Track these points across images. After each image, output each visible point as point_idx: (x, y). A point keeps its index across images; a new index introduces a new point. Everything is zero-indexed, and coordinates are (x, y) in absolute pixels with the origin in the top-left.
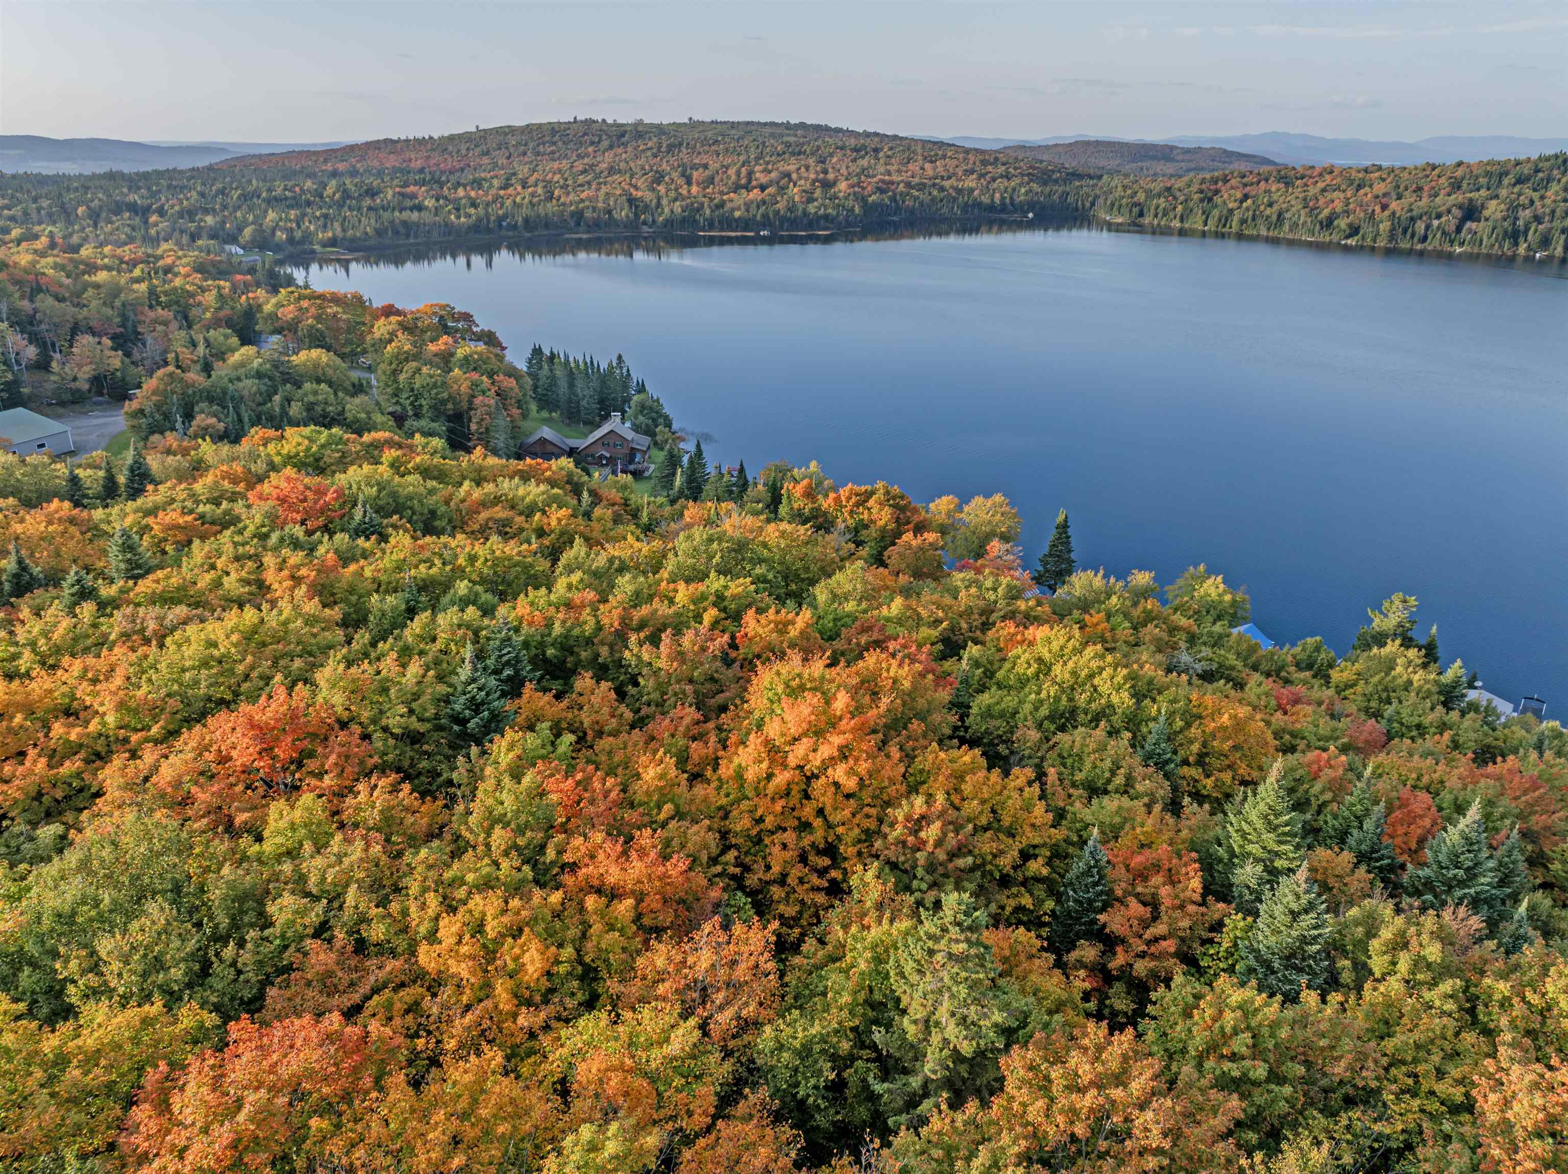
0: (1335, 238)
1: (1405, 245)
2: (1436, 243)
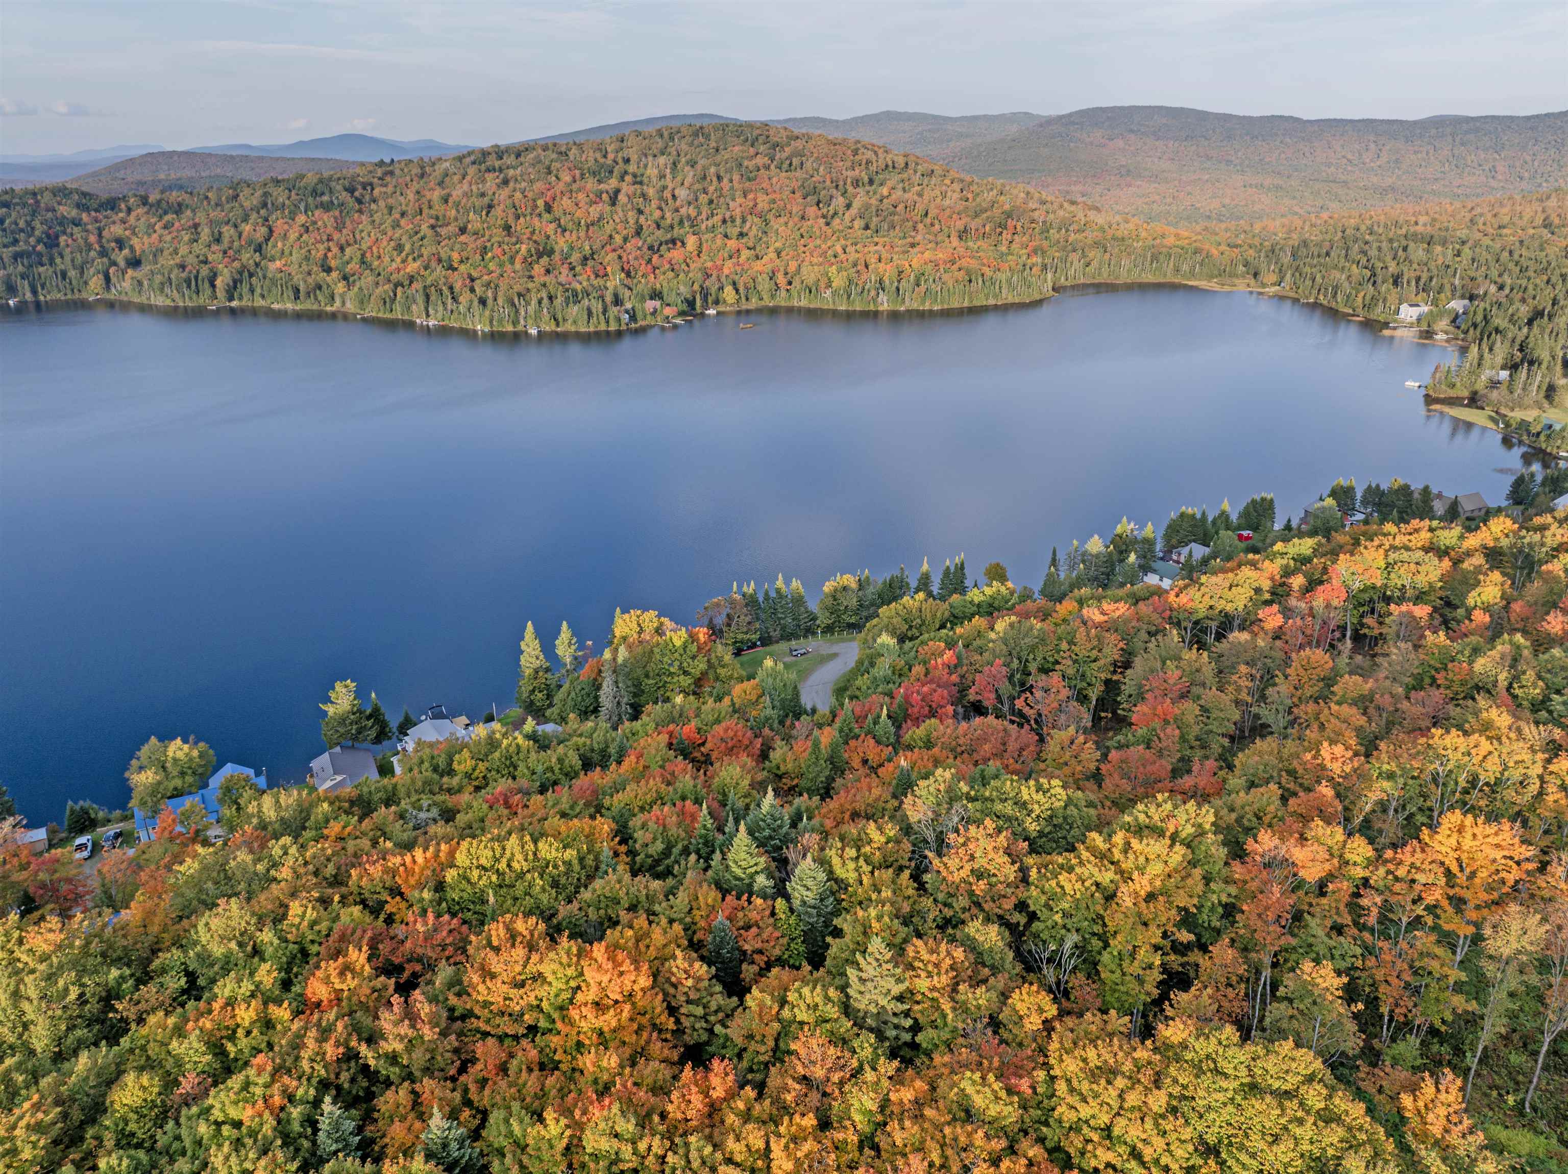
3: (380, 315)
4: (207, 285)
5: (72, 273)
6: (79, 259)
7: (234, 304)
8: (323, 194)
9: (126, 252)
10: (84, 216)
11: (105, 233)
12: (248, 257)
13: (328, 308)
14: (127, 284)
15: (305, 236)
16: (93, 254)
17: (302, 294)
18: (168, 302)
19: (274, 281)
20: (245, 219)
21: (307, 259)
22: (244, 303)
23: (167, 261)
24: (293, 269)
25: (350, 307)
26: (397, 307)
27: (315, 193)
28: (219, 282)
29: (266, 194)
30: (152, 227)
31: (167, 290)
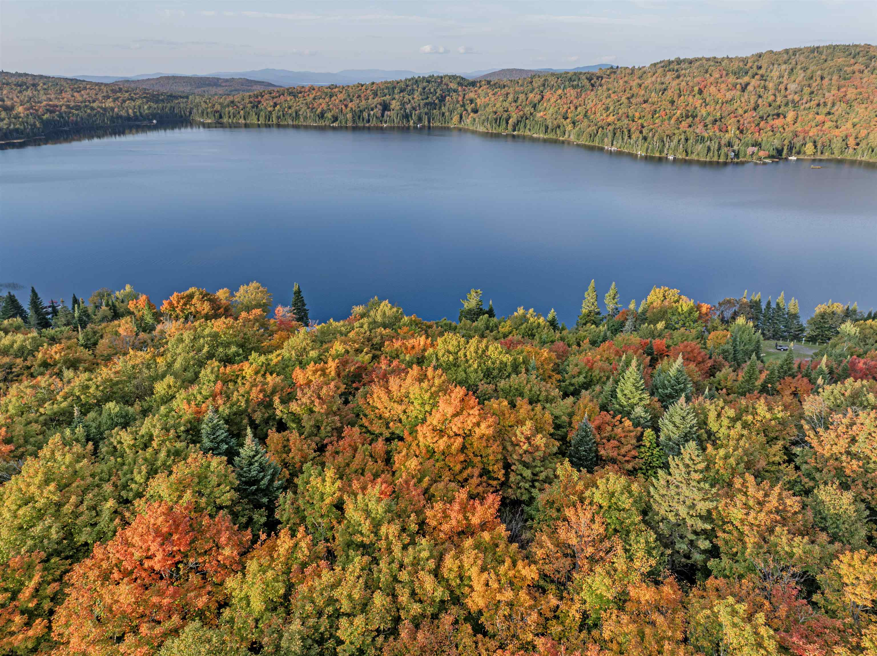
0: (327, 123)
1: (361, 124)
2: (374, 122)
3: (587, 143)
4: (504, 122)
5: (447, 114)
6: (451, 109)
7: (515, 133)
8: (574, 81)
9: (473, 105)
10: (460, 88)
11: (466, 97)
12: (528, 110)
13: (561, 138)
14: (469, 121)
15: (559, 101)
16: (458, 105)
17: (549, 130)
18: (485, 130)
19: (537, 122)
20: (531, 92)
21: (557, 112)
22: (520, 133)
23: (489, 109)
24: (548, 117)
25: (572, 138)
26: (597, 139)
27: (570, 80)
28: (510, 121)
29: (545, 80)
30: (487, 94)
31: (486, 124)
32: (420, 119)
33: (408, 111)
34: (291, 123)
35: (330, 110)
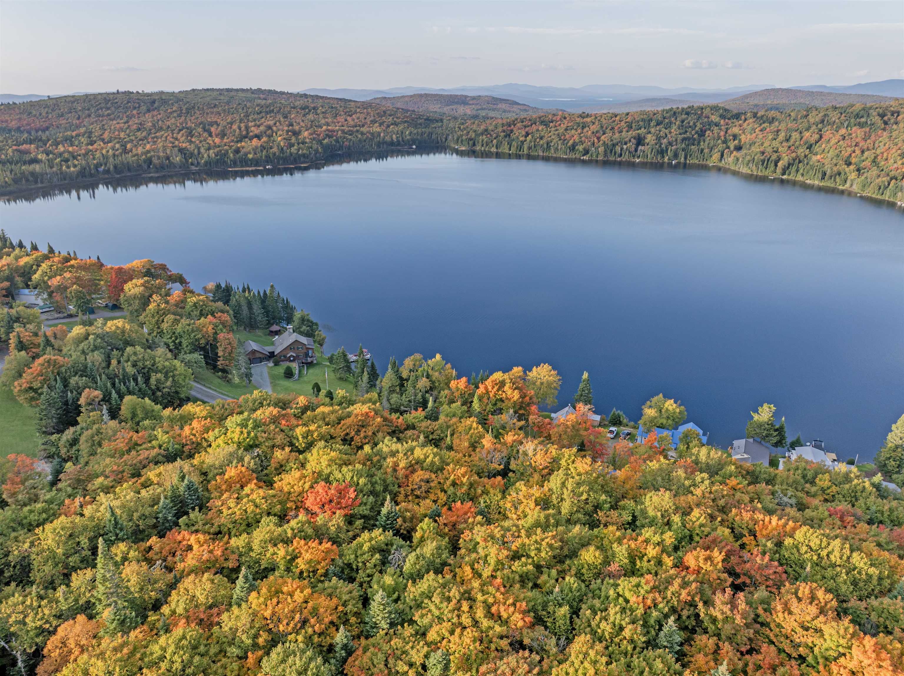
0: (578, 156)
1: (612, 158)
2: (627, 157)
3: (874, 196)
4: (773, 164)
5: (706, 151)
6: (711, 145)
7: (785, 177)
8: (862, 117)
9: (736, 142)
10: (722, 122)
11: (729, 132)
12: (802, 151)
13: (841, 187)
14: (731, 160)
15: (841, 143)
16: (720, 141)
17: (826, 177)
18: (749, 172)
19: (812, 167)
20: (808, 130)
21: (838, 156)
22: (790, 177)
23: (756, 149)
24: (826, 162)
25: (855, 188)
26: (888, 193)
27: (857, 116)
28: (780, 164)
29: (825, 115)
30: (754, 130)
31: (751, 165)
32: (676, 156)
33: (663, 146)
34: (541, 154)
35: (582, 143)
